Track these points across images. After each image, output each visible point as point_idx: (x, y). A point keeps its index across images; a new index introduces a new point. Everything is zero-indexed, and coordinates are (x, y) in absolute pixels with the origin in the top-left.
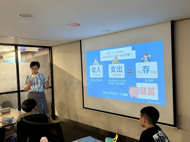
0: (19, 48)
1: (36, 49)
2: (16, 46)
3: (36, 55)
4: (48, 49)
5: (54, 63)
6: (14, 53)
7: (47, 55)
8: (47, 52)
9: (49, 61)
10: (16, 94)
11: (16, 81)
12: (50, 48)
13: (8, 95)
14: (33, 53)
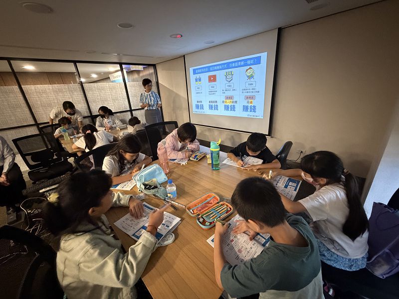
0: (124, 66)
1: (140, 68)
2: (121, 64)
3: (141, 74)
4: (152, 68)
5: (160, 82)
6: (120, 72)
7: (152, 74)
8: (151, 70)
9: (155, 80)
10: (129, 113)
11: (127, 100)
12: (154, 66)
13: (122, 114)
14: (138, 72)
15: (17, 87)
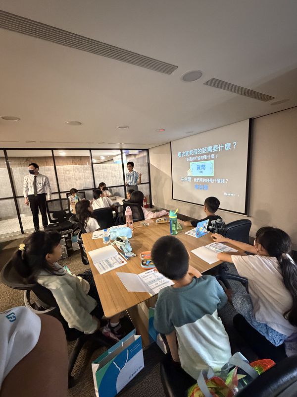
0: (123, 151)
1: (136, 152)
2: (121, 150)
3: (137, 157)
5: (150, 163)
6: (120, 156)
7: (145, 156)
8: (145, 153)
9: (147, 162)
10: (123, 188)
12: (147, 150)
13: (117, 188)
15: (53, 167)
